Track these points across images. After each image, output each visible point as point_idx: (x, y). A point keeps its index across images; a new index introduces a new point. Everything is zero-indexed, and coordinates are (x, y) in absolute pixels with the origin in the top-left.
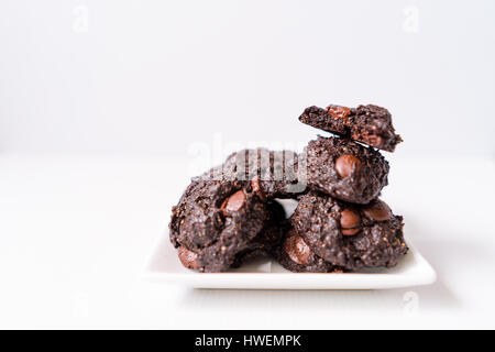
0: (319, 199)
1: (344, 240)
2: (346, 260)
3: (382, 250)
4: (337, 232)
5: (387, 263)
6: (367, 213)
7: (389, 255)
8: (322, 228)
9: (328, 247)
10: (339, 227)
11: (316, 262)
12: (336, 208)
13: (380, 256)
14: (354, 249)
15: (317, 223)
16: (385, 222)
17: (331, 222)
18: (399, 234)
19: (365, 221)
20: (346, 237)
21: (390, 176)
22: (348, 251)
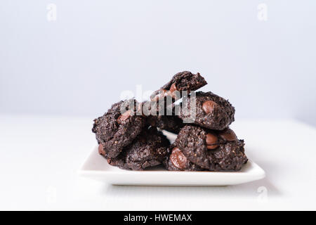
0: (193, 127)
1: (208, 152)
2: (210, 164)
3: (232, 159)
4: (203, 146)
5: (235, 167)
6: (222, 136)
7: (236, 161)
8: (194, 144)
9: (198, 156)
10: (205, 143)
11: (190, 167)
12: (203, 133)
13: (231, 162)
14: (214, 158)
15: (191, 141)
16: (233, 142)
17: (200, 141)
18: (242, 149)
19: (221, 141)
20: (209, 150)
21: (236, 116)
22: (211, 158)
